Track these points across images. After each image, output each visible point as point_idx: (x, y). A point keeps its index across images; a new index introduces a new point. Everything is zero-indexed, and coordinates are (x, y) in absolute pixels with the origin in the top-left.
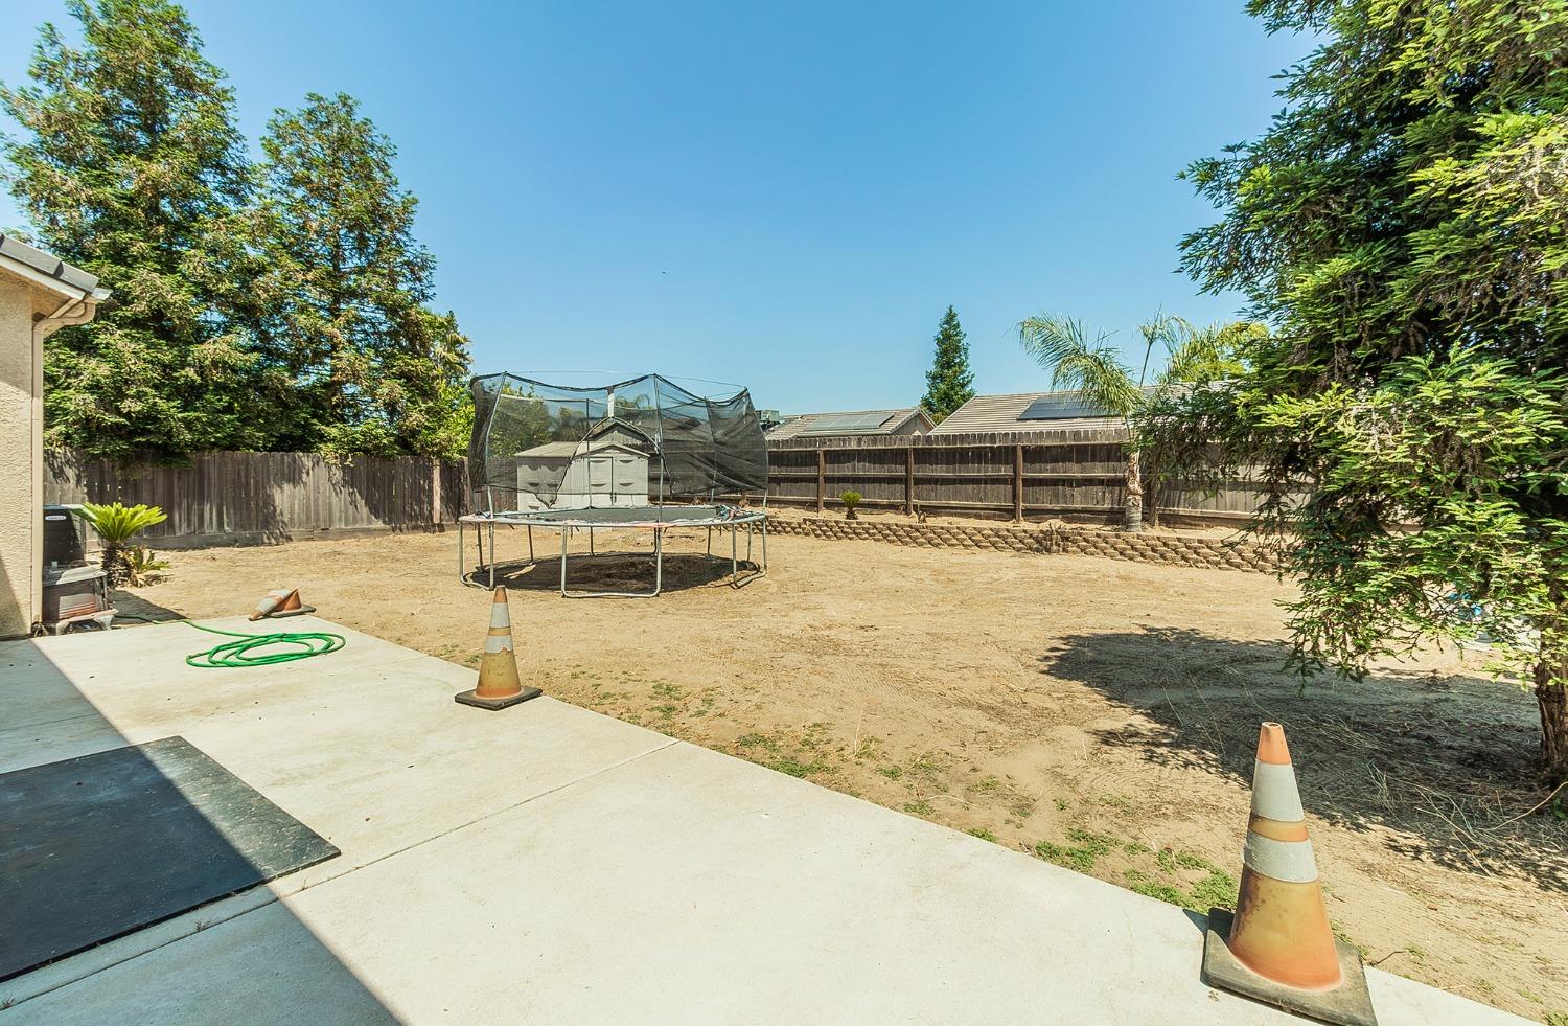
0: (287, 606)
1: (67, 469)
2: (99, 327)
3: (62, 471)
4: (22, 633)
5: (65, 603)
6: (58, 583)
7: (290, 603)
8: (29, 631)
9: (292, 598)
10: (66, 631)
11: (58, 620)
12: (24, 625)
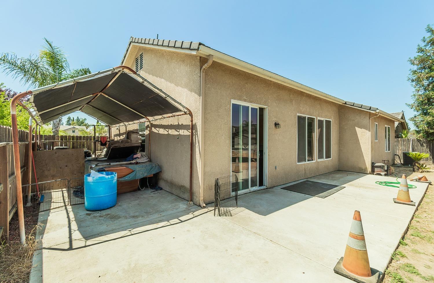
0: (422, 180)
1: (424, 144)
2: (430, 108)
3: (422, 144)
4: (368, 173)
5: (376, 169)
6: (375, 165)
7: (423, 179)
8: (369, 173)
9: (423, 178)
10: (376, 174)
11: (375, 172)
12: (368, 171)
